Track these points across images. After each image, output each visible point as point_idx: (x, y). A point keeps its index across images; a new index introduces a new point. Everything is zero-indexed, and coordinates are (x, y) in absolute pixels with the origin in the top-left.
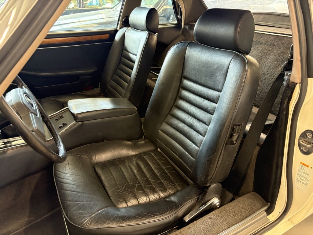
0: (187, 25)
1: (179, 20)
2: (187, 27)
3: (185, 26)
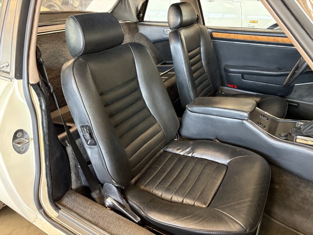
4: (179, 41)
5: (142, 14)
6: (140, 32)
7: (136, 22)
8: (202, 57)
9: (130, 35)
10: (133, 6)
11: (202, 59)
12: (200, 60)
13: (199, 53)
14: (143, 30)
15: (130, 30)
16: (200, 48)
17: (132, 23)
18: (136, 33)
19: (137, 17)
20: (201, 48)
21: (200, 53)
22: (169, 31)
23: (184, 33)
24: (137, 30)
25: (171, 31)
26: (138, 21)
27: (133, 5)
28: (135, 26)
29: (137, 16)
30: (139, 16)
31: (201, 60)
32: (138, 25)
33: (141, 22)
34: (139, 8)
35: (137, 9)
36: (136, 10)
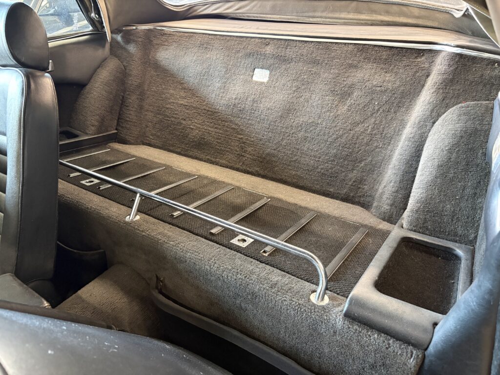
0: (117, 33)
1: (96, 23)
2: (119, 38)
3: (115, 36)
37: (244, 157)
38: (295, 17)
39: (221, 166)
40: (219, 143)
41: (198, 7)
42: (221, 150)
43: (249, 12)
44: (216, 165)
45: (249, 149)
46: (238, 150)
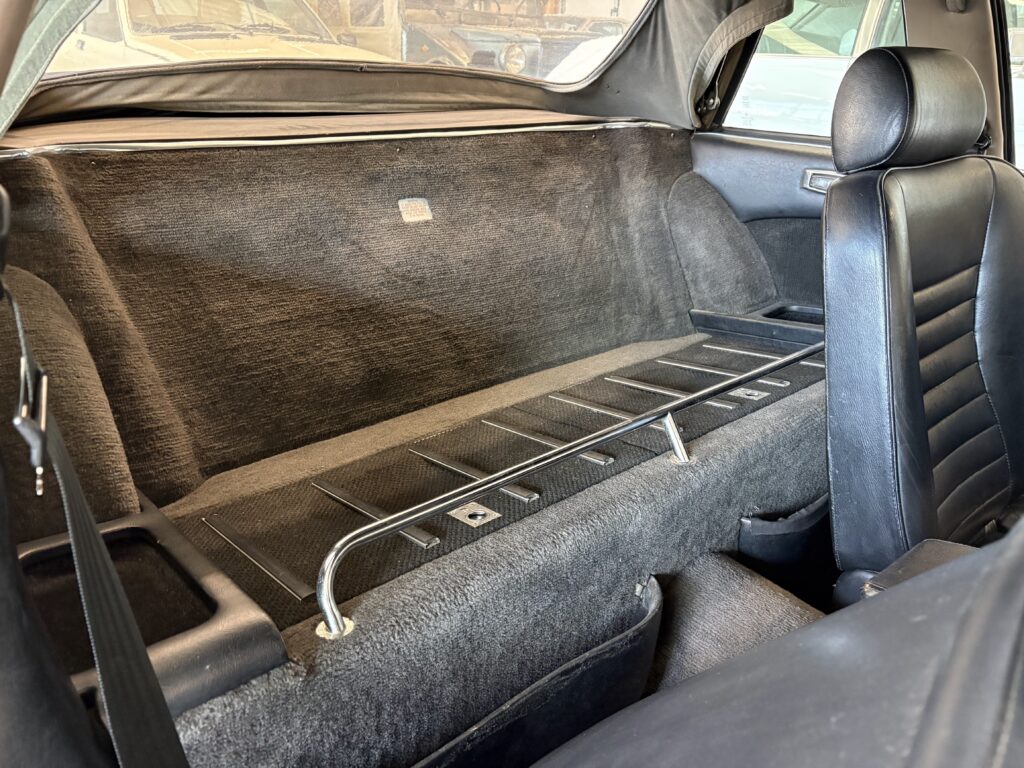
4: (875, 230)
5: (717, 100)
6: (697, 170)
7: (689, 127)
8: (978, 317)
9: (653, 182)
10: (683, 63)
11: (977, 326)
12: (966, 327)
13: (970, 294)
14: (712, 164)
15: (655, 160)
16: (978, 270)
17: (669, 132)
18: (681, 175)
19: (696, 110)
20: (981, 273)
21: (973, 296)
22: (831, 177)
23: (906, 193)
24: (686, 159)
25: (837, 180)
26: (698, 125)
27: (688, 57)
28: (681, 146)
29: (697, 106)
30: (706, 105)
31: (973, 329)
32: (693, 144)
33: (711, 130)
34: (710, 72)
35: (700, 74)
36: (695, 81)
37: (471, 360)
38: (338, 104)
39: (440, 401)
40: (412, 361)
41: (65, 90)
42: (423, 372)
43: (234, 97)
44: (429, 404)
45: (473, 342)
46: (453, 355)
